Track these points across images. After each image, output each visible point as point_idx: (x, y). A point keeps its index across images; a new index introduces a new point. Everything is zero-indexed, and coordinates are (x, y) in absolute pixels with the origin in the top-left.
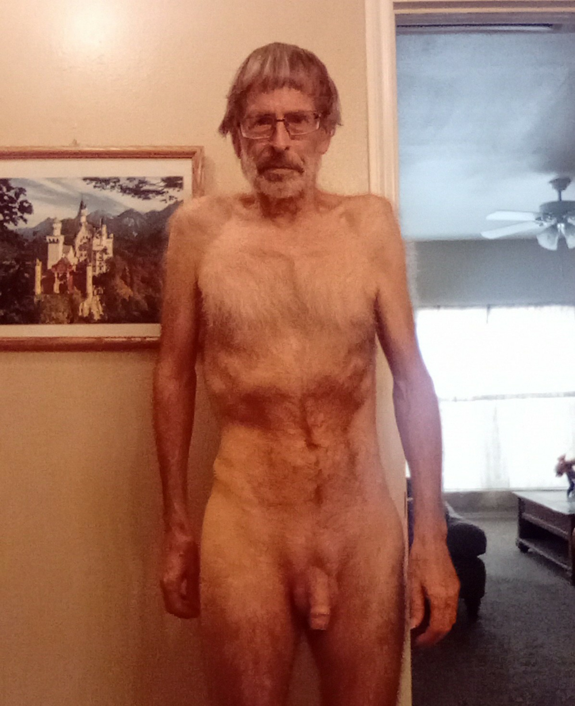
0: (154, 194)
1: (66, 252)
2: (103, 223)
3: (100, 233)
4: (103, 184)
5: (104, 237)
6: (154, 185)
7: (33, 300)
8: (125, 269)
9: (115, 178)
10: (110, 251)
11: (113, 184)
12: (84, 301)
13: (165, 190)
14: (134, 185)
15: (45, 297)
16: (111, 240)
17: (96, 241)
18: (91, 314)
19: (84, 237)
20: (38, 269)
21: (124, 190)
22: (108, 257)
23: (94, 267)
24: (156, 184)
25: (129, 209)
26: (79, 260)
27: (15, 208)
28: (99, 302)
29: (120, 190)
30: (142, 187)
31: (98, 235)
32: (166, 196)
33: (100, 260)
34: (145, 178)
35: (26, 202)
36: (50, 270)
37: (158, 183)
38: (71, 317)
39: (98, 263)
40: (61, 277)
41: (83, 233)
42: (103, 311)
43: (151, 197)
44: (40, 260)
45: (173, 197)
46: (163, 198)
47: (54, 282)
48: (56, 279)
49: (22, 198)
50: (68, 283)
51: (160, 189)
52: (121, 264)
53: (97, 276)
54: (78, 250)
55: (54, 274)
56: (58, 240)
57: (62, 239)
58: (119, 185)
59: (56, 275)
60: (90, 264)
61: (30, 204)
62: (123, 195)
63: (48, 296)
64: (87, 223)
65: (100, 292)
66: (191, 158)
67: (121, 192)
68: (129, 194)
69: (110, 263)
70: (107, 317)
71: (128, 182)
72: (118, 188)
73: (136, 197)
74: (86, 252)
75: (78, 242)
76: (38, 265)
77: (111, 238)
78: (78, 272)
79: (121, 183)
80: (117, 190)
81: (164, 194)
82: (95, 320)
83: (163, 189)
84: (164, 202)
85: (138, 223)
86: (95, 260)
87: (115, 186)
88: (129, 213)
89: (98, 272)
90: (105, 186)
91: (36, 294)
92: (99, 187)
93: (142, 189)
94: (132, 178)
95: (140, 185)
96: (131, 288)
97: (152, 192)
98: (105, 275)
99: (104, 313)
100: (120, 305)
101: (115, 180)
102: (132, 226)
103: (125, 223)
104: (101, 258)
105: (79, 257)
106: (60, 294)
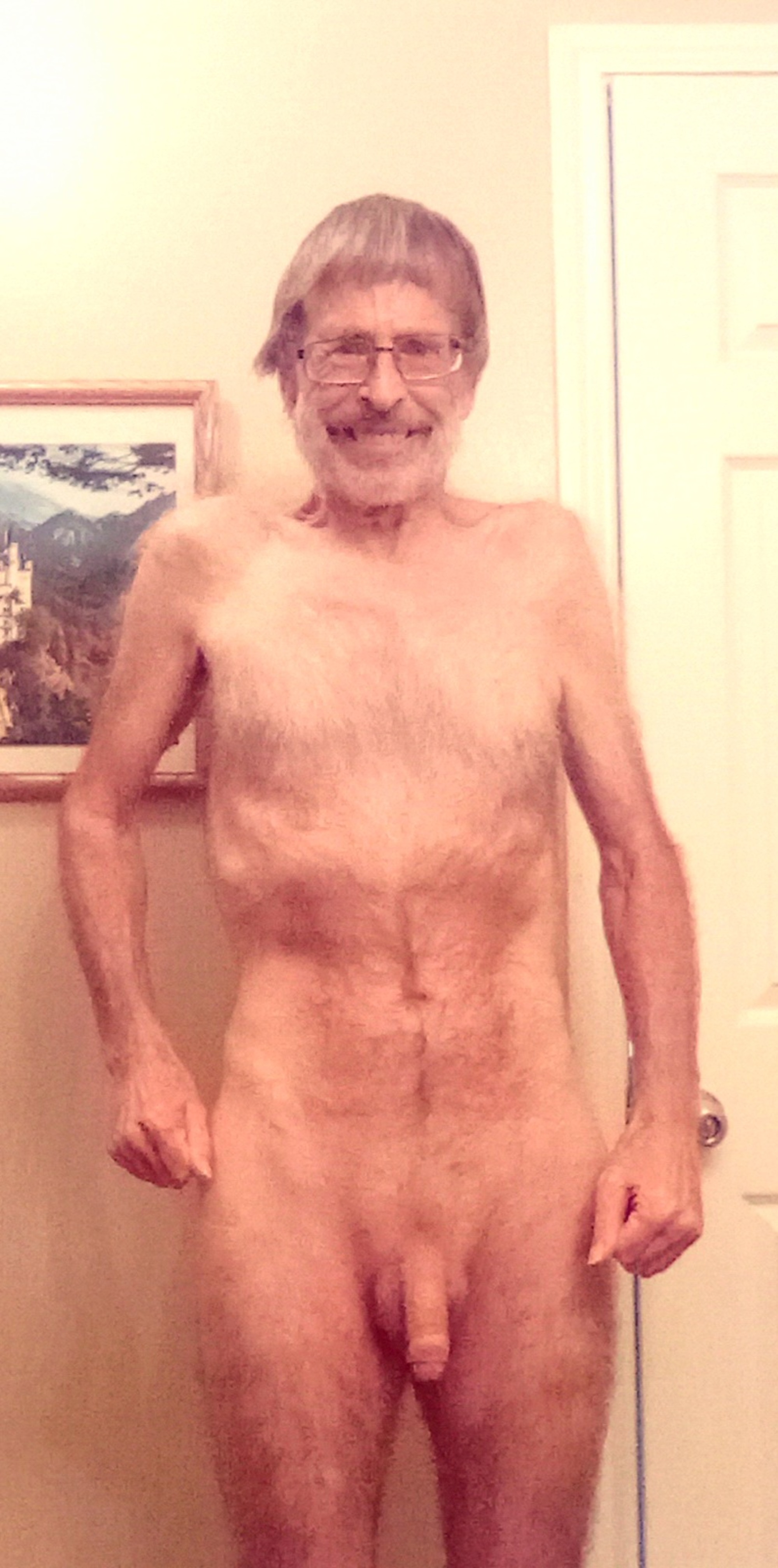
0: (116, 480)
2: (10, 538)
3: (7, 563)
4: (11, 458)
5: (14, 568)
6: (115, 460)
8: (55, 637)
9: (36, 446)
10: (26, 597)
11: (32, 460)
13: (139, 471)
14: (74, 461)
16: (28, 575)
21: (54, 471)
22: (22, 609)
24: (121, 457)
25: (63, 510)
28: (4, 702)
29: (44, 472)
30: (91, 465)
31: (1, 564)
32: (139, 484)
33: (6, 614)
34: (95, 446)
37: (126, 456)
39: (1, 622)
42: (13, 720)
43: (109, 486)
45: (154, 485)
46: (135, 488)
51: (128, 468)
52: (50, 623)
58: (44, 461)
62: (51, 482)
65: (4, 682)
66: (191, 404)
67: (48, 475)
68: (64, 478)
69: (27, 621)
70: (20, 733)
71: (62, 453)
72: (42, 467)
73: (80, 485)
77: (28, 570)
79: (48, 456)
80: (39, 471)
81: (137, 479)
83: (134, 469)
84: (136, 495)
85: (83, 536)
87: (36, 462)
88: (66, 518)
89: (1, 639)
90: (15, 461)
93: (92, 469)
94: (72, 446)
95: (88, 462)
96: (70, 673)
97: (112, 475)
98: (17, 645)
99: (15, 724)
100: (48, 708)
101: (37, 450)
102: (70, 545)
103: (56, 537)
104: (8, 611)
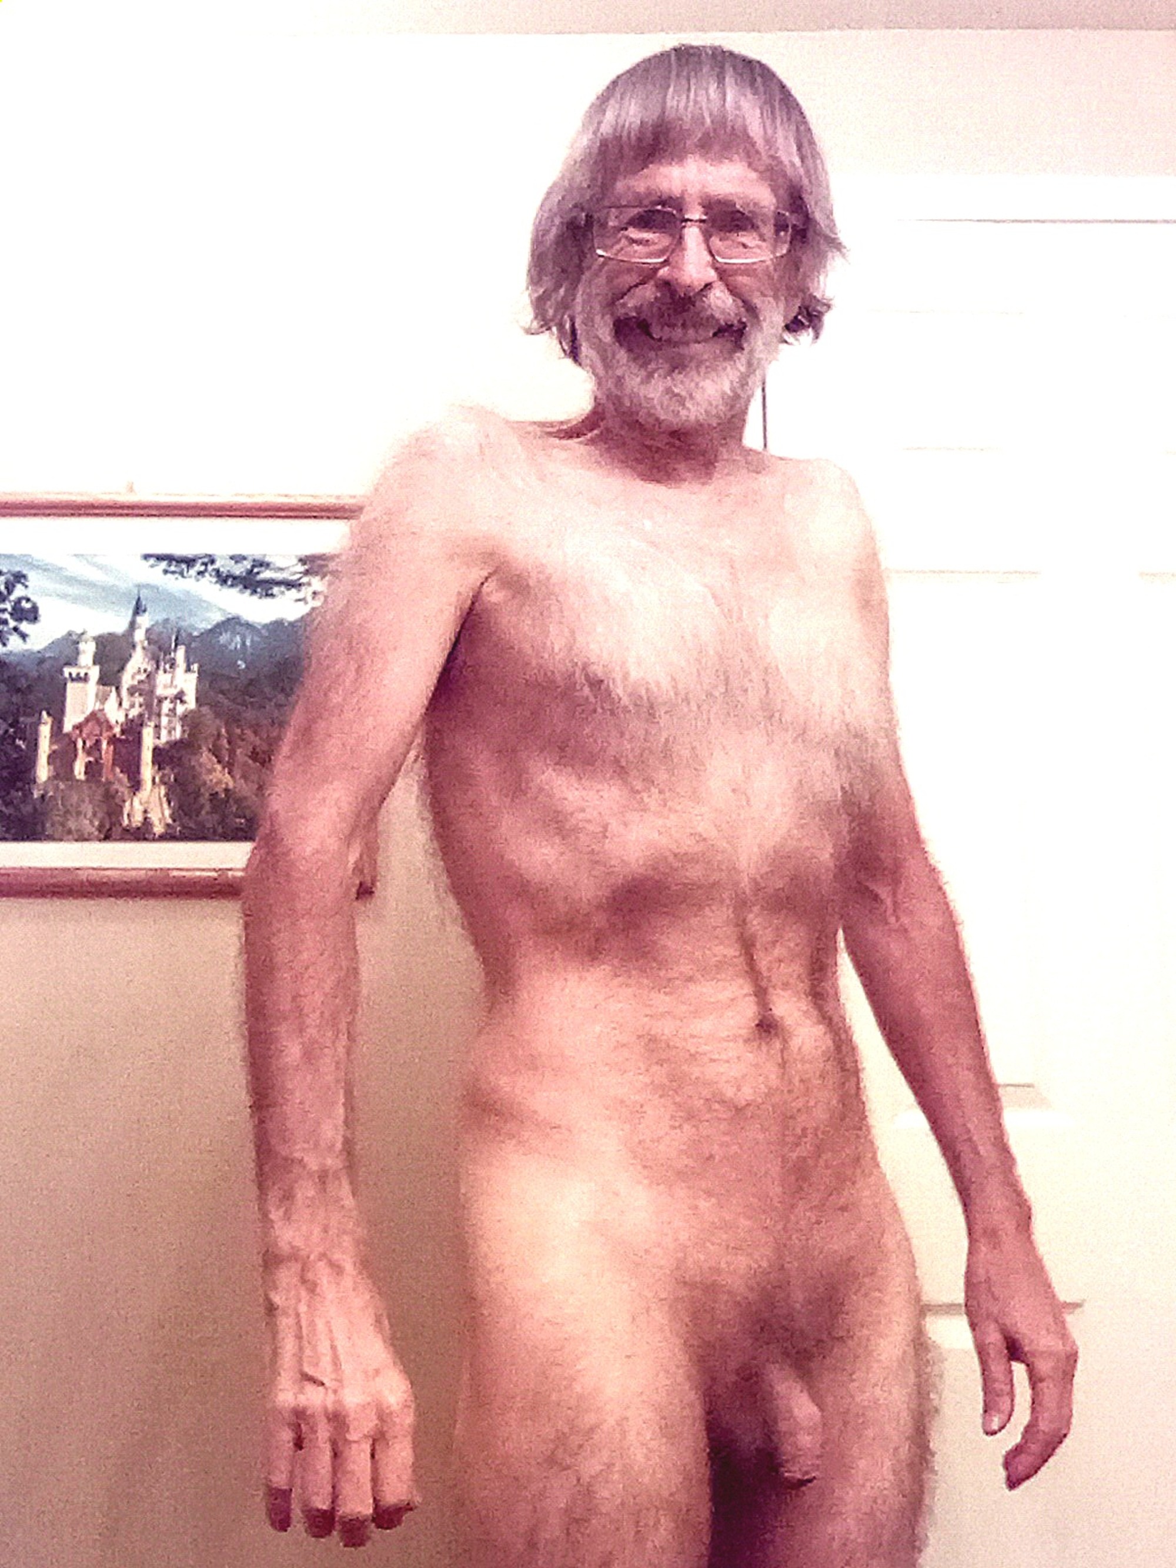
0: (283, 588)
1: (103, 698)
2: (177, 642)
3: (173, 663)
4: (184, 566)
5: (180, 670)
6: (281, 569)
7: (30, 793)
8: (219, 735)
9: (207, 556)
10: (191, 699)
11: (202, 568)
12: (135, 795)
13: (305, 580)
14: (243, 569)
15: (57, 788)
16: (193, 677)
17: (162, 678)
18: (147, 823)
19: (139, 671)
20: (45, 730)
21: (223, 579)
22: (186, 709)
23: (157, 727)
24: (287, 568)
25: (230, 616)
26: (127, 715)
27: (4, 611)
28: (165, 799)
29: (214, 580)
30: (258, 573)
31: (167, 666)
32: (306, 592)
33: (170, 714)
34: (265, 556)
35: (28, 600)
36: (68, 735)
37: (291, 566)
38: (106, 828)
39: (164, 720)
40: (91, 747)
41: (138, 662)
42: (172, 816)
43: (276, 594)
44: (49, 714)
46: (301, 595)
47: (75, 757)
48: (80, 751)
49: (19, 591)
50: (103, 761)
51: (294, 577)
52: (213, 724)
53: (161, 746)
54: (127, 695)
55: (75, 743)
56: (86, 674)
57: (95, 673)
58: (214, 570)
59: (80, 745)
60: (149, 723)
61: (35, 603)
62: (221, 589)
63: (62, 786)
64: (146, 643)
65: (166, 779)
67: (216, 582)
68: (232, 586)
69: (190, 721)
70: (179, 829)
72: (210, 575)
73: (248, 591)
74: (141, 700)
75: (128, 679)
76: (46, 724)
77: (194, 672)
78: (124, 738)
79: (216, 566)
80: (209, 580)
81: (303, 588)
82: (154, 834)
83: (300, 578)
84: (302, 603)
85: (248, 641)
86: (159, 715)
87: (206, 570)
88: (232, 623)
89: (164, 737)
90: (185, 569)
91: (38, 781)
92: (173, 572)
93: (259, 578)
94: (241, 555)
95: (256, 571)
96: (231, 772)
97: (279, 583)
98: (178, 744)
99: (174, 821)
100: (207, 805)
101: (206, 560)
102: (236, 650)
103: (222, 642)
104: (173, 711)
105: (127, 710)
106: (87, 780)
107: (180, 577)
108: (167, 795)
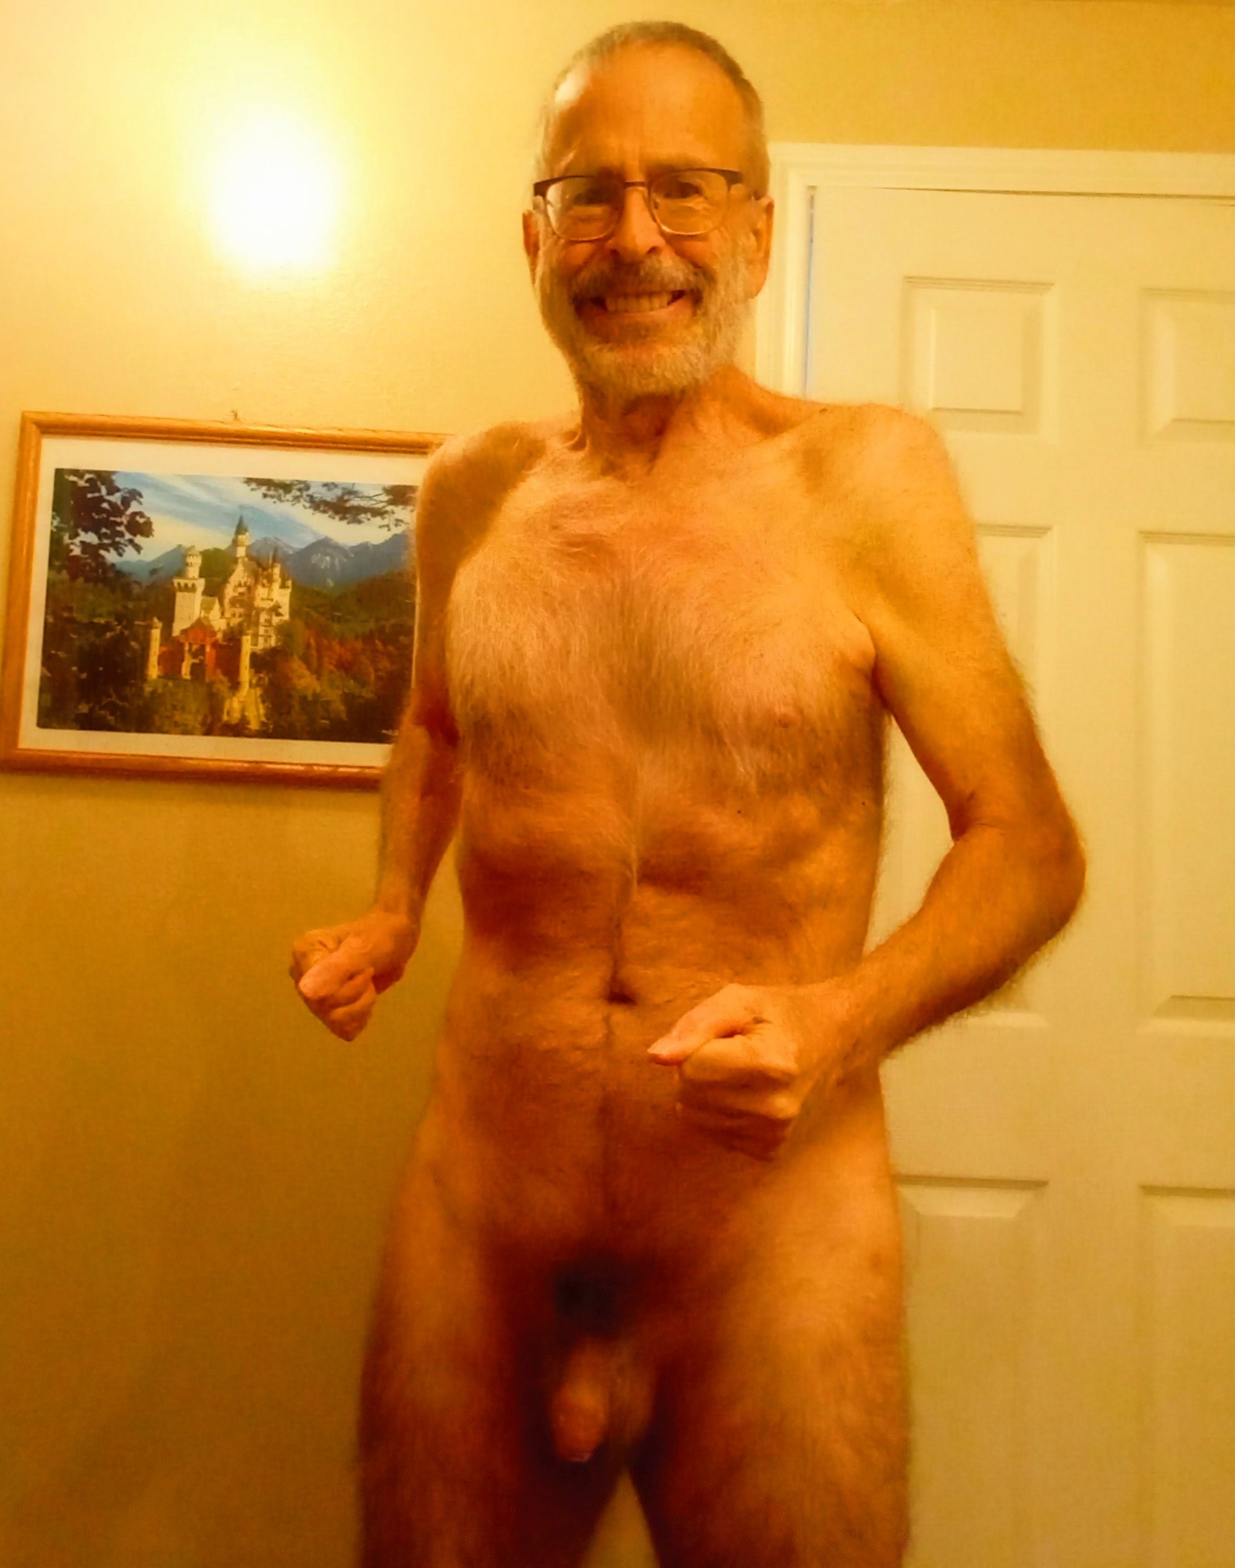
0: (369, 515)
1: (207, 608)
2: (275, 560)
3: (270, 580)
4: (281, 491)
5: (276, 586)
6: (370, 498)
7: (142, 689)
8: (308, 646)
9: (300, 482)
10: (285, 610)
11: (298, 493)
12: (234, 695)
13: (389, 508)
14: (334, 496)
15: (166, 686)
16: (288, 592)
17: (261, 592)
18: (244, 721)
19: (240, 585)
20: (156, 634)
21: (318, 505)
22: (281, 620)
23: (256, 636)
24: (373, 496)
25: (323, 537)
26: (228, 624)
27: (120, 524)
28: (259, 700)
29: (308, 505)
30: (348, 501)
31: (265, 581)
32: (388, 520)
33: (267, 624)
34: (354, 484)
35: (141, 514)
36: (176, 637)
37: (377, 495)
38: (209, 720)
39: (262, 630)
40: (197, 650)
41: (239, 575)
42: (266, 715)
43: (364, 520)
44: (159, 619)
45: (401, 521)
46: (386, 522)
47: (182, 660)
48: (187, 655)
49: (134, 507)
50: (207, 662)
51: (380, 505)
52: (303, 635)
53: (259, 652)
54: (229, 605)
55: (182, 645)
56: (193, 585)
57: (201, 584)
58: (308, 495)
59: (187, 648)
60: (248, 632)
61: (149, 518)
62: (313, 514)
63: (170, 684)
64: (246, 559)
65: (261, 683)
66: (426, 453)
67: (310, 507)
68: (324, 512)
69: (284, 631)
70: (272, 726)
71: (326, 488)
72: (305, 501)
73: (337, 518)
74: (241, 610)
75: (230, 592)
76: (157, 628)
77: (288, 587)
78: (225, 643)
79: (310, 492)
80: (304, 503)
81: (386, 516)
82: (249, 729)
84: (386, 529)
85: (337, 561)
86: (257, 624)
87: (301, 496)
88: (324, 545)
89: (261, 645)
90: (283, 494)
91: (149, 678)
92: (272, 497)
93: (348, 505)
94: (333, 483)
95: (346, 498)
96: (318, 679)
97: (365, 510)
98: (273, 652)
99: (267, 719)
100: (297, 707)
101: (302, 486)
102: (326, 568)
103: (313, 562)
104: (269, 621)
105: (230, 619)
106: (192, 681)
107: (278, 502)
108: (261, 696)
